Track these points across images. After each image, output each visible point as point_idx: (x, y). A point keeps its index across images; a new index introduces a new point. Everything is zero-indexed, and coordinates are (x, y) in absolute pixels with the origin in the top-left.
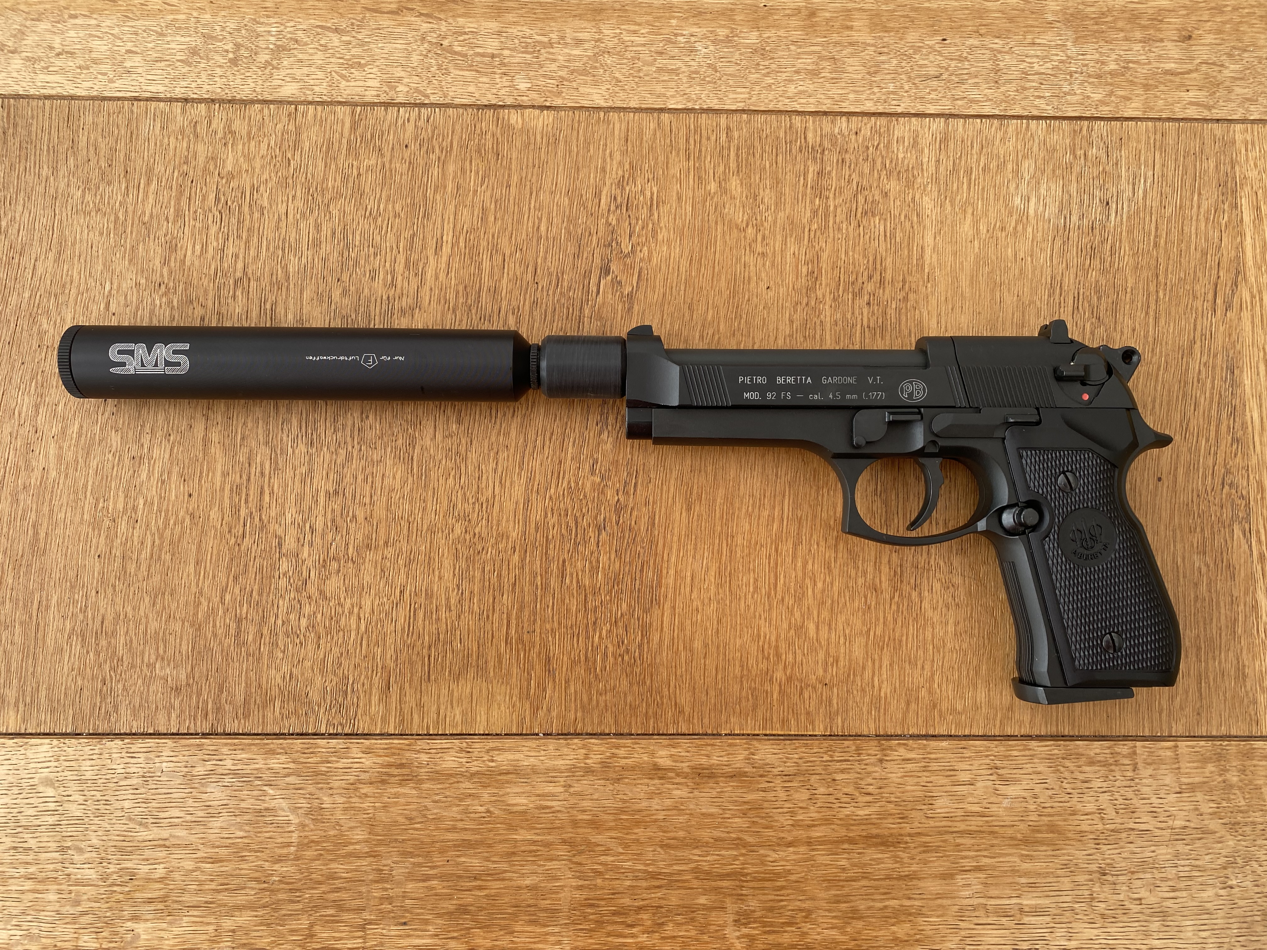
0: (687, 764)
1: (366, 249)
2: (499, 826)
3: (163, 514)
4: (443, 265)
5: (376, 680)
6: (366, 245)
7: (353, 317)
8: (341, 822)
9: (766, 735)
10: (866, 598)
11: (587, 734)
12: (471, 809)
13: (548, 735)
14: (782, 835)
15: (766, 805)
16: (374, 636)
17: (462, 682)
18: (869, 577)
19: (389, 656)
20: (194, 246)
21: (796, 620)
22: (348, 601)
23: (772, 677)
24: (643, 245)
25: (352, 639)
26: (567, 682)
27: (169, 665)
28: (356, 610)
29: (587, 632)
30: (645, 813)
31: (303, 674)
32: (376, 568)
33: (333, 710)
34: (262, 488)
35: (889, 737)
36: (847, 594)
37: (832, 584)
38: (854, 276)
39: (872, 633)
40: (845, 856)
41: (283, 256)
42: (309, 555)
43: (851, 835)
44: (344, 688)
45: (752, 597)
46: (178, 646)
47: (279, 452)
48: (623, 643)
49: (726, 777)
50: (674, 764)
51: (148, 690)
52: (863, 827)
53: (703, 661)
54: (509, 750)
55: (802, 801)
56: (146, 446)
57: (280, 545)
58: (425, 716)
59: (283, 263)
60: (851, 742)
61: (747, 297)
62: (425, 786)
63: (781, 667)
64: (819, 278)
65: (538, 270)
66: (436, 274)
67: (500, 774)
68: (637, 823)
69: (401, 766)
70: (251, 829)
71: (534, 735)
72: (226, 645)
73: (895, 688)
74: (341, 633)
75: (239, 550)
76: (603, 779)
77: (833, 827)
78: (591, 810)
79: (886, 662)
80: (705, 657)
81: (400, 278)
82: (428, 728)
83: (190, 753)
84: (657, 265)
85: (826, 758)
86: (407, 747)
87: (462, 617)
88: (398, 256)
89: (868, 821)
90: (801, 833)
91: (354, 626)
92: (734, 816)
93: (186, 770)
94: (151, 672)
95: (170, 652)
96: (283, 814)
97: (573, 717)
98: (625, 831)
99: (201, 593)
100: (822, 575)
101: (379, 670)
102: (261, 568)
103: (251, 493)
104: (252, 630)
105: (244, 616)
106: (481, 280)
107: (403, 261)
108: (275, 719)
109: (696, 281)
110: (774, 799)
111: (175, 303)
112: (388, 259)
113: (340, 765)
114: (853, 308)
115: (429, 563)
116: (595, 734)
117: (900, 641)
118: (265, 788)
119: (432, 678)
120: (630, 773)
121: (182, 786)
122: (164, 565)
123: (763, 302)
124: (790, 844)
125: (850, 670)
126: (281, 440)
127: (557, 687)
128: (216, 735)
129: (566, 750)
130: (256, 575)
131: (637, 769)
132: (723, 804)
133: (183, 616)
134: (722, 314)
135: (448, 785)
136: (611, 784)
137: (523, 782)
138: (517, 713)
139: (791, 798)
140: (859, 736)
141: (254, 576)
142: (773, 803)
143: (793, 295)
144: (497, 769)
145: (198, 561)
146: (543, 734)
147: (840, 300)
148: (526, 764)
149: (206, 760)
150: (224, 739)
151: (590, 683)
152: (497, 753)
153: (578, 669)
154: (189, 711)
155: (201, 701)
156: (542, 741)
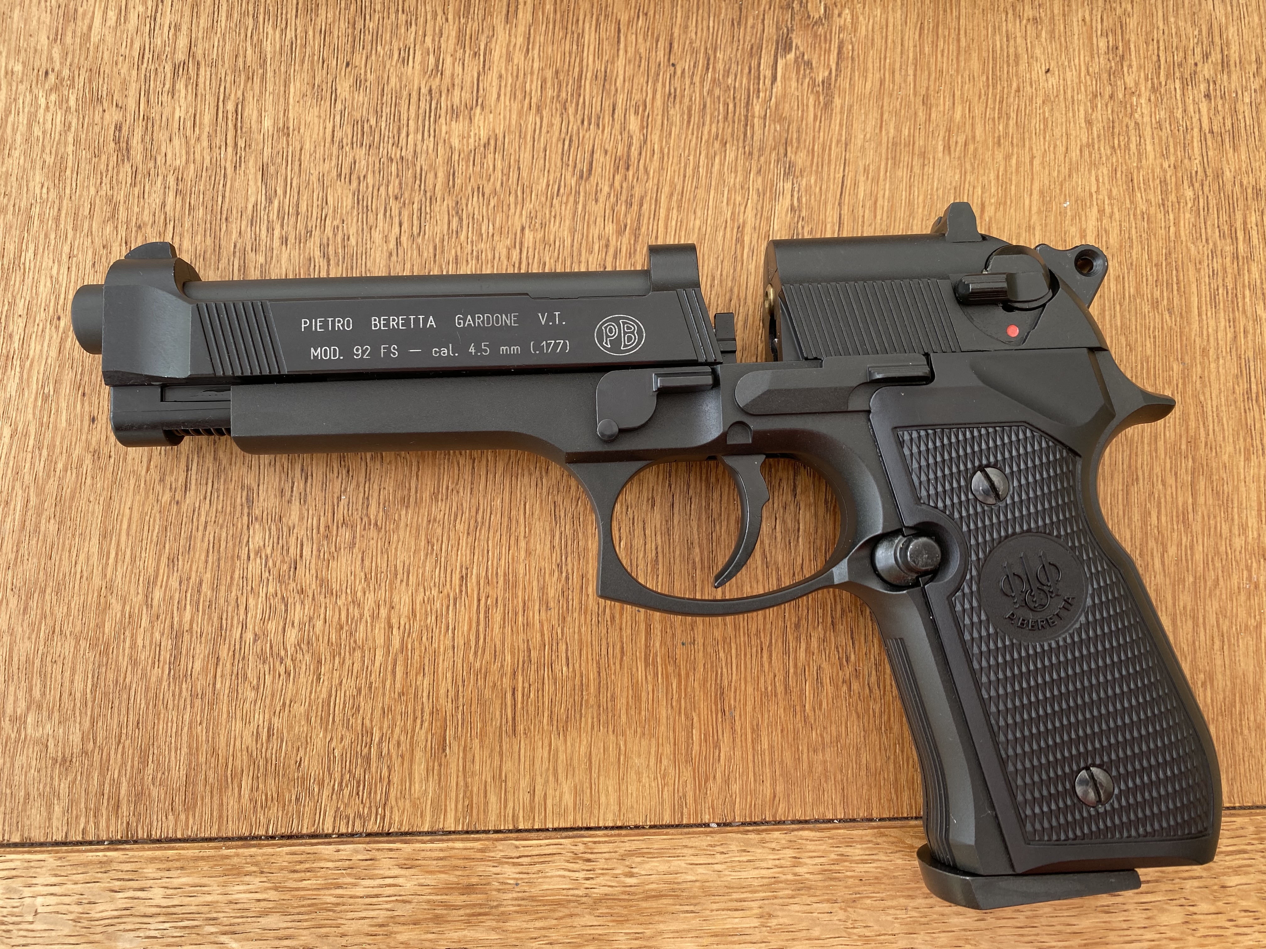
1: (393, 16)
3: (45, 452)
4: (520, 40)
5: (421, 734)
6: (392, 10)
7: (373, 122)
10: (1249, 569)
11: (793, 822)
13: (726, 825)
15: (1112, 936)
16: (416, 657)
17: (572, 733)
18: (1252, 534)
19: (442, 691)
20: (105, 12)
22: (370, 596)
24: (843, 7)
25: (377, 664)
26: (756, 730)
27: (50, 717)
28: (383, 612)
29: (785, 642)
31: (291, 728)
32: (417, 537)
33: (346, 792)
36: (1218, 565)
37: (1192, 548)
38: (1181, 54)
41: (256, 27)
42: (301, 518)
44: (365, 751)
46: (67, 684)
48: (848, 660)
51: (12, 765)
54: (659, 854)
55: (1172, 927)
56: (16, 338)
57: (250, 502)
58: (510, 797)
59: (255, 38)
60: (1247, 819)
61: (1015, 85)
62: (512, 925)
64: (1127, 56)
65: (675, 45)
66: (508, 53)
67: (647, 898)
69: (469, 889)
71: (700, 826)
72: (153, 679)
74: (358, 654)
76: (828, 901)
81: (449, 60)
82: (515, 818)
83: (87, 877)
84: (866, 36)
86: (479, 855)
87: (569, 619)
88: (446, 26)
91: (380, 641)
93: (79, 909)
94: (19, 731)
95: (52, 696)
97: (768, 792)
99: (110, 588)
100: (1175, 535)
101: (427, 716)
102: (216, 544)
104: (201, 651)
105: (187, 627)
106: (581, 61)
107: (453, 34)
108: (241, 810)
109: (932, 61)
110: (1125, 925)
111: (72, 103)
112: (429, 33)
113: (359, 891)
114: (1184, 103)
115: (509, 528)
116: (806, 822)
118: (223, 939)
119: (520, 728)
120: (871, 888)
122: (45, 541)
123: (1041, 93)
125: (1234, 694)
127: (738, 740)
128: (136, 842)
129: (760, 851)
130: (207, 556)
131: (885, 880)
132: (1038, 938)
133: (78, 629)
134: (978, 110)
135: (554, 922)
136: (841, 908)
137: (687, 912)
138: (671, 789)
139: (1154, 922)
140: (1258, 807)
141: (203, 557)
142: (1122, 933)
143: (1089, 83)
144: (640, 889)
145: (104, 536)
146: (719, 825)
147: (1163, 90)
148: (690, 878)
149: (117, 889)
150: (150, 849)
151: (796, 732)
152: (639, 860)
153: (773, 708)
154: (86, 800)
155: (107, 781)
156: (717, 837)
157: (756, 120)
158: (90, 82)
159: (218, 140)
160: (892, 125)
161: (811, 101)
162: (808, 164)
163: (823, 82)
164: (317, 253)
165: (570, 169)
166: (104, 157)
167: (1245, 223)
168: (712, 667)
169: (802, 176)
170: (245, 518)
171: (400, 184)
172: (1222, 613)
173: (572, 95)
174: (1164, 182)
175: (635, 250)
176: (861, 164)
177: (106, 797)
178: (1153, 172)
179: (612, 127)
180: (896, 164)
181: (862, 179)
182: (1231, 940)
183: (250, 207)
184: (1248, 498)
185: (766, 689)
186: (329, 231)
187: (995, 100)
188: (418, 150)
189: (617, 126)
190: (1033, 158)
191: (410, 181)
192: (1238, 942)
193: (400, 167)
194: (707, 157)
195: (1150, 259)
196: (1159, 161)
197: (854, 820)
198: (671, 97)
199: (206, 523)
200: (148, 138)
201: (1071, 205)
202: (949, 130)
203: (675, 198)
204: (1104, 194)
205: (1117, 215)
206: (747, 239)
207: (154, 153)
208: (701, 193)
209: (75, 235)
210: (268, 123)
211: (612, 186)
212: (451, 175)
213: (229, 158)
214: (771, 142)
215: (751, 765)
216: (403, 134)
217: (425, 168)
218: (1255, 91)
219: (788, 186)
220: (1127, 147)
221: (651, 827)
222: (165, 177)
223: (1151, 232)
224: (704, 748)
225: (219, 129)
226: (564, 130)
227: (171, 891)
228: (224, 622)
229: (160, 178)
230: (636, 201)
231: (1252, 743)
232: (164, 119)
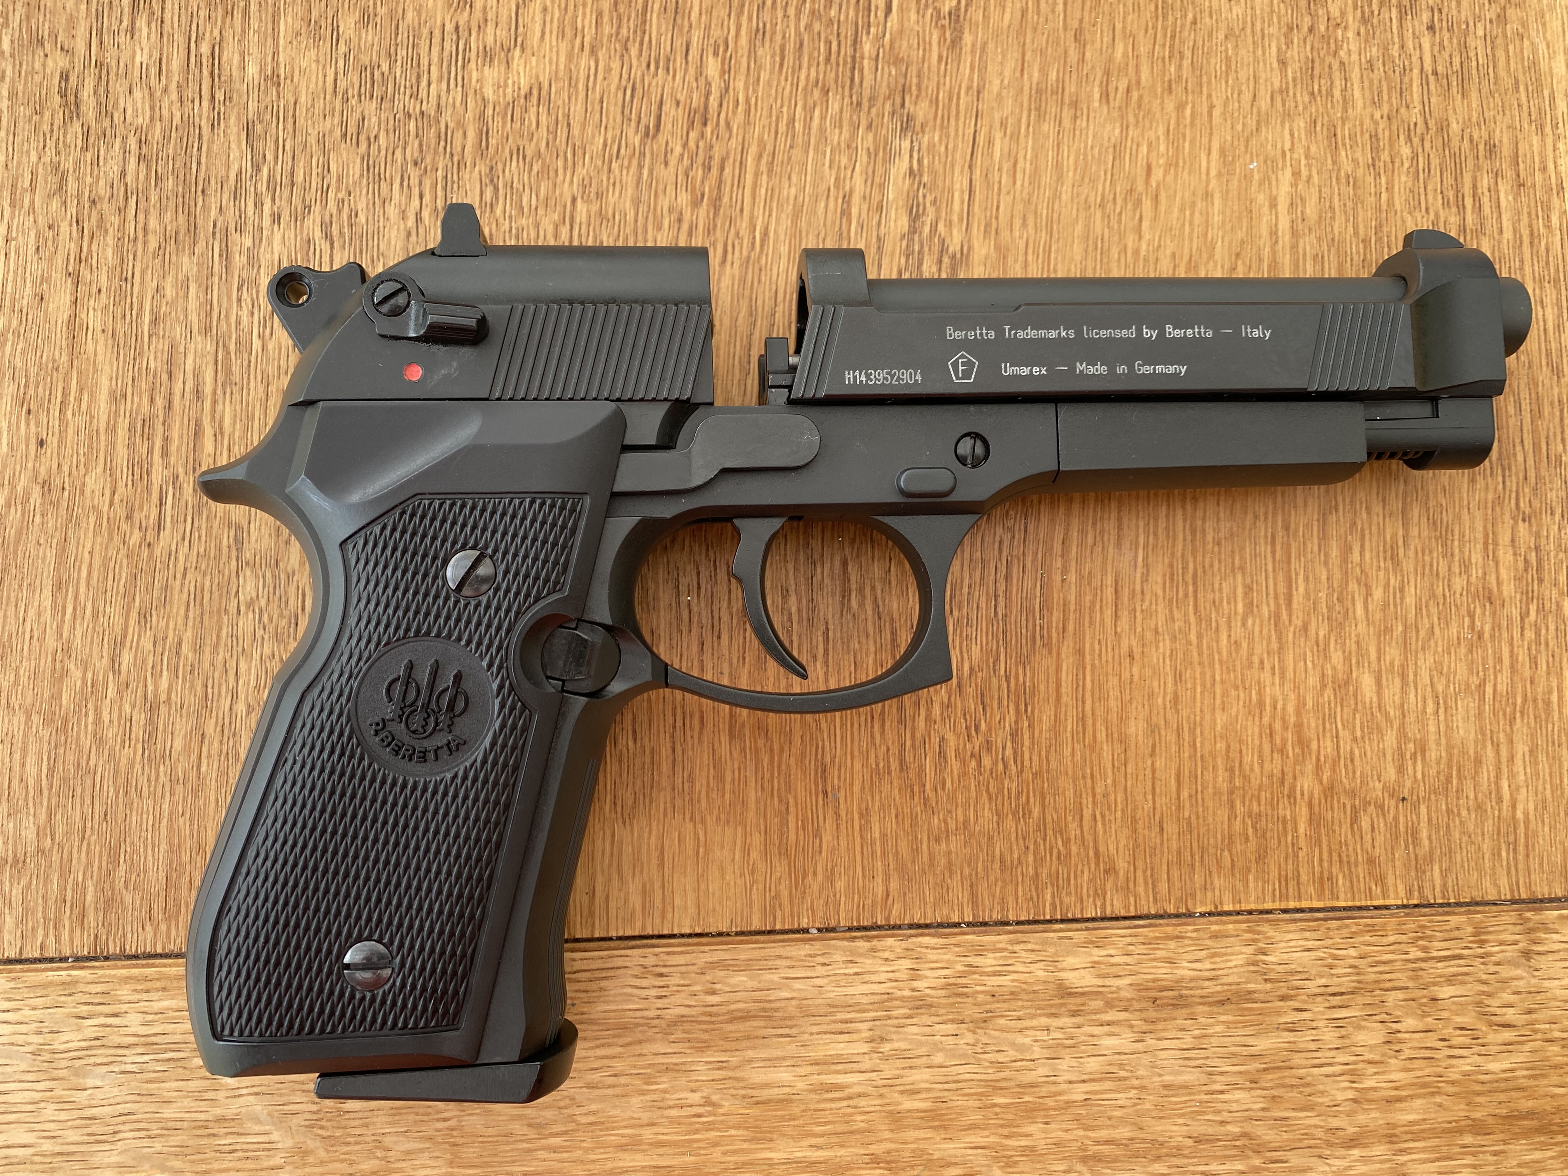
0: (1128, 981)
2: (733, 1132)
7: (385, 67)
8: (388, 1141)
9: (1285, 911)
10: (1471, 615)
11: (911, 926)
12: (672, 1098)
13: (829, 930)
14: (1335, 1123)
15: (1297, 1059)
18: (1476, 573)
21: (1334, 668)
23: (1293, 789)
30: (1044, 1090)
34: (198, 425)
35: (1537, 902)
36: (1434, 610)
37: (1402, 590)
39: (1489, 689)
40: (1469, 1160)
43: (1477, 1115)
45: (1244, 624)
46: (17, 768)
47: (232, 347)
48: (977, 728)
49: (1211, 1004)
50: (1100, 982)
52: (1502, 1097)
53: (1149, 762)
54: (746, 967)
55: (1372, 1048)
57: (239, 543)
60: (1463, 918)
61: (1190, 16)
63: (1310, 767)
67: (731, 1020)
68: (1030, 1112)
70: (187, 1166)
71: (797, 931)
72: (124, 761)
73: (1544, 801)
75: (151, 555)
76: (953, 1021)
77: (1438, 1099)
78: (928, 1090)
79: (1521, 749)
80: (1153, 754)
83: (47, 1001)
85: (1415, 953)
89: (1511, 1084)
90: (1372, 1118)
92: (1234, 1086)
93: (39, 1039)
96: (257, 1128)
97: (880, 890)
98: (1006, 1131)
99: (67, 651)
100: (1382, 573)
103: (175, 434)
104: (182, 726)
105: (164, 697)
110: (1313, 1046)
114: (1401, 36)
116: (927, 926)
117: (1548, 703)
120: (1006, 1006)
121: (31, 1077)
123: (1223, 26)
124: (1352, 1143)
125: (1450, 767)
126: (238, 322)
127: (843, 827)
128: (107, 958)
129: (869, 961)
130: (187, 610)
131: (1023, 996)
132: (1207, 1062)
133: (29, 701)
134: (1143, 50)
135: (620, 1050)
136: (969, 1030)
137: (781, 1036)
138: (761, 886)
139: (1347, 1042)
140: (1477, 904)
141: (182, 612)
142: (1310, 1055)
143: (1283, 12)
144: (723, 1009)
145: (59, 586)
146: (820, 930)
147: (1375, 21)
148: (785, 994)
149: (84, 1014)
150: (123, 967)
151: (914, 818)
152: (723, 973)
153: (886, 788)
154: (44, 908)
155: (69, 886)
156: (818, 945)
157: (866, 62)
158: (28, 18)
159: (191, 92)
160: (1036, 67)
161: (935, 37)
162: (931, 116)
163: (950, 13)
164: (318, 233)
165: (633, 124)
166: (47, 114)
167: (1475, 187)
168: (811, 738)
169: (923, 132)
170: (234, 563)
171: (421, 145)
172: (1438, 667)
173: (635, 32)
174: (1374, 137)
175: (715, 226)
176: (997, 116)
177: (68, 904)
178: (1361, 125)
179: (686, 71)
180: (1041, 116)
181: (998, 135)
182: (1444, 1064)
183: (232, 176)
184: (1472, 529)
185: (877, 765)
186: (332, 206)
187: (1165, 35)
188: (443, 103)
189: (692, 71)
190: (1212, 107)
191: (433, 142)
192: (1452, 1066)
193: (420, 124)
194: (804, 108)
195: (1356, 233)
196: (1369, 110)
197: (985, 924)
198: (759, 33)
199: (185, 569)
200: (102, 90)
201: (1259, 166)
202: (1107, 73)
203: (764, 161)
204: (1300, 152)
205: (1316, 179)
206: (854, 211)
207: (110, 108)
208: (797, 153)
209: (13, 212)
210: (252, 70)
211: (685, 145)
212: (484, 134)
213: (205, 115)
214: (884, 90)
215: (859, 858)
216: (424, 83)
217: (451, 125)
218: (1491, 21)
219: (906, 144)
220: (1330, 93)
221: (737, 934)
222: (125, 139)
223: (1357, 200)
224: (801, 838)
225: (191, 77)
226: (625, 76)
227: (151, 1017)
228: (210, 691)
229: (118, 140)
230: (716, 163)
231: (1471, 827)
232: (122, 65)
